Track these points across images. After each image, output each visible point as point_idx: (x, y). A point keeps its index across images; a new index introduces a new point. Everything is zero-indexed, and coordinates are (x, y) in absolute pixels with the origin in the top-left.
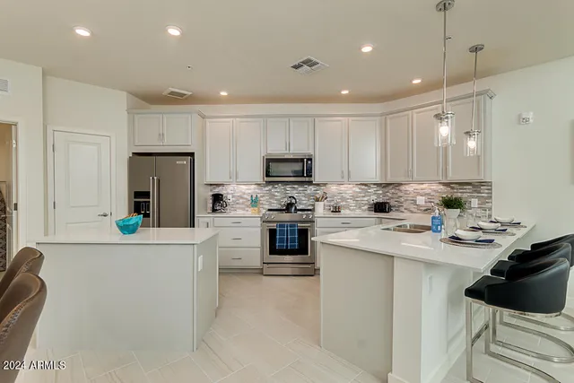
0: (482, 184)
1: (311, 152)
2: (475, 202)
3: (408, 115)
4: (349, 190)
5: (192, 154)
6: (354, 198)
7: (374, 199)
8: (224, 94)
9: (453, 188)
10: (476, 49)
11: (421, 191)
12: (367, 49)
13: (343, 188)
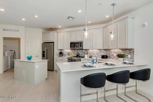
0: (131, 49)
1: (82, 40)
2: (129, 56)
3: (108, 27)
4: (95, 51)
5: (53, 42)
6: (97, 54)
7: (103, 54)
8: (60, 27)
9: (123, 51)
10: (113, 5)
11: (115, 52)
12: (80, 11)
13: (93, 50)
